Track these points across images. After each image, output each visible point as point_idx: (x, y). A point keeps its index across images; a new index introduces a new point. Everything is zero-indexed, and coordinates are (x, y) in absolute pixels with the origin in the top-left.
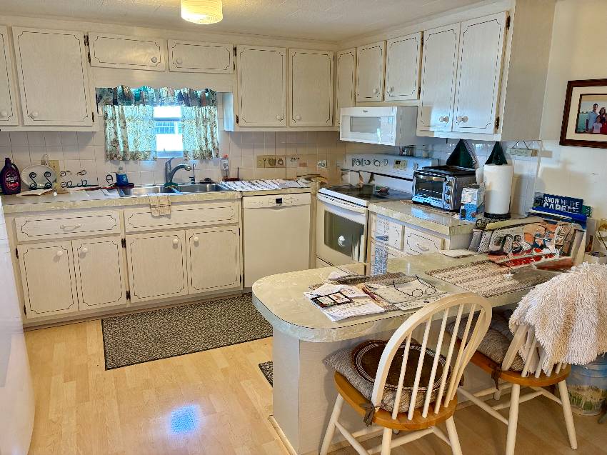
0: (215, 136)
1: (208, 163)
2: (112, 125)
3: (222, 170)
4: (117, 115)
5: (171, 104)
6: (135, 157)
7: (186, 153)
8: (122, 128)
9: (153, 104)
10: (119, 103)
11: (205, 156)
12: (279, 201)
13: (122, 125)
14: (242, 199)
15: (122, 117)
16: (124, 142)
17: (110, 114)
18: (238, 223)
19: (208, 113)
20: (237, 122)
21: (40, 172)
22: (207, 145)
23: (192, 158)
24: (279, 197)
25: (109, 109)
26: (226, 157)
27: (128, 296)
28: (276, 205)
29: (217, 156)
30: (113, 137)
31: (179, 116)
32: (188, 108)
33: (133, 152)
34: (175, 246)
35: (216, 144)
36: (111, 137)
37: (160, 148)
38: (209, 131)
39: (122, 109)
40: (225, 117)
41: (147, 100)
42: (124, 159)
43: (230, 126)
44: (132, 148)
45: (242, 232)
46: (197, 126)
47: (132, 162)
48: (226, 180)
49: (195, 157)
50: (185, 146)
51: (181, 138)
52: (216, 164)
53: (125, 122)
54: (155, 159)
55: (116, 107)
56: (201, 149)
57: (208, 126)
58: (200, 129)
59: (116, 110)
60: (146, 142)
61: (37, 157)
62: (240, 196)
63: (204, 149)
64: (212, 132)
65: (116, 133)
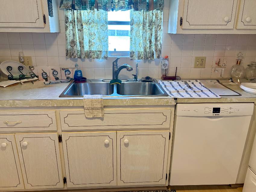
0: (159, 38)
1: (150, 63)
2: (71, 27)
3: (162, 70)
4: (76, 19)
5: (121, 8)
6: (89, 55)
7: (132, 53)
8: (79, 30)
9: (106, 9)
10: (76, 7)
11: (148, 57)
12: (216, 110)
13: (80, 27)
14: (176, 106)
15: (80, 21)
16: (80, 43)
17: (70, 19)
18: (169, 129)
19: (154, 17)
20: (181, 24)
21: (15, 66)
22: (150, 47)
23: (137, 59)
24: (217, 106)
25: (69, 14)
26: (166, 58)
27: (65, 180)
28: (212, 114)
29: (158, 57)
30: (71, 38)
31: (128, 19)
32: (137, 12)
33: (88, 51)
34: (107, 145)
35: (159, 46)
36: (70, 39)
37: (111, 49)
38: (154, 35)
39: (80, 13)
40: (170, 21)
41: (100, 5)
42: (80, 57)
43: (174, 29)
44: (86, 48)
45: (171, 136)
46: (144, 29)
47: (87, 60)
48: (166, 78)
49: (139, 57)
50: (131, 47)
51: (129, 40)
52: (157, 64)
53: (82, 25)
54: (106, 58)
55: (75, 11)
56: (145, 50)
57: (154, 30)
58: (146, 31)
59: (76, 14)
60: (98, 43)
61: (15, 54)
62: (174, 103)
63: (148, 50)
64: (156, 35)
65: (74, 35)
